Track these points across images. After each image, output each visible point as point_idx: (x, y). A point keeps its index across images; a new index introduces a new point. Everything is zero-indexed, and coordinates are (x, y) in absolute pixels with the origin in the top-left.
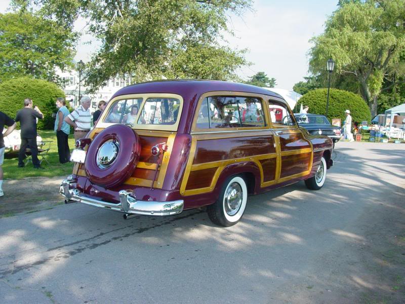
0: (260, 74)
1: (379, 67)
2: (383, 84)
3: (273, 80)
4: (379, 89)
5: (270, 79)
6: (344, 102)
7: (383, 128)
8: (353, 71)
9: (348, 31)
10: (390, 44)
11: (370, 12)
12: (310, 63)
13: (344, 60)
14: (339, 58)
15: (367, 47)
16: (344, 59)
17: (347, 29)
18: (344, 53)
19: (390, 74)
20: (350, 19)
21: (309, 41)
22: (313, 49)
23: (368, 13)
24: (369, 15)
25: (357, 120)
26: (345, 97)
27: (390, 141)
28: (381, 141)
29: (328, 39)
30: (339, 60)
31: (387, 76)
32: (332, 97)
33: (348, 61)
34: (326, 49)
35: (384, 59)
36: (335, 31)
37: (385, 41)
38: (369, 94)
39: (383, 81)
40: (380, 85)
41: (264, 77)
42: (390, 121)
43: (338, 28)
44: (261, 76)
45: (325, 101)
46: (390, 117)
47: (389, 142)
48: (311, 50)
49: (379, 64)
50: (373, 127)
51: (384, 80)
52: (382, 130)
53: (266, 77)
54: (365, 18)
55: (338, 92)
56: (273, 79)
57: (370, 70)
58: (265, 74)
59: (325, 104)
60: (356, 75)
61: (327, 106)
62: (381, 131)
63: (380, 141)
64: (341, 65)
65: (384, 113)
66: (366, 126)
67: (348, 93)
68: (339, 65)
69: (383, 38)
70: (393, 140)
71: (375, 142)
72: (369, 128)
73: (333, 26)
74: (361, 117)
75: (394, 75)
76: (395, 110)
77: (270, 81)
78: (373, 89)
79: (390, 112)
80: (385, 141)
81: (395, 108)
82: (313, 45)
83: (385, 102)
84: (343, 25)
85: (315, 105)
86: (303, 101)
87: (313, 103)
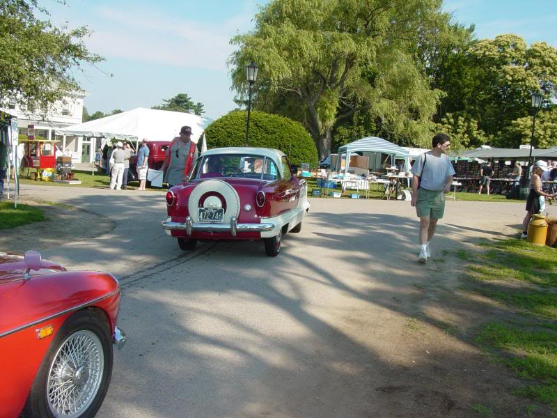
0: (180, 96)
1: (333, 85)
2: (338, 109)
3: (200, 106)
4: (333, 116)
5: (195, 104)
6: (275, 133)
7: (334, 175)
8: (296, 89)
9: (289, 28)
10: (347, 51)
11: (320, 5)
12: (234, 76)
13: (282, 71)
14: (274, 68)
15: (315, 53)
16: (281, 69)
17: (288, 26)
18: (283, 62)
19: (350, 96)
20: (291, 11)
21: (231, 42)
22: (238, 54)
23: (317, 5)
24: (318, 8)
25: (294, 161)
26: (276, 126)
27: (344, 194)
28: (331, 195)
29: (258, 40)
30: (274, 72)
31: (344, 100)
32: (256, 125)
33: (288, 74)
34: (256, 54)
35: (340, 75)
36: (270, 28)
37: (340, 46)
38: (320, 123)
39: (338, 105)
40: (335, 112)
41: (186, 101)
42: (345, 164)
43: (275, 24)
44: (183, 100)
45: (244, 131)
46: (345, 158)
47: (342, 196)
48: (235, 55)
49: (333, 80)
50: (319, 174)
51: (341, 104)
52: (333, 177)
53: (190, 100)
54: (313, 12)
55: (266, 117)
56: (199, 104)
57: (321, 89)
58: (188, 97)
59: (245, 134)
60: (300, 94)
61: (247, 139)
62: (330, 179)
63: (329, 195)
64: (276, 79)
65: (336, 152)
66: (308, 172)
67: (282, 119)
68: (274, 79)
69: (337, 42)
70: (348, 193)
71: (320, 197)
72: (313, 174)
73: (267, 21)
74: (301, 157)
75: (355, 99)
76: (352, 148)
77: (195, 106)
78: (325, 116)
79: (344, 151)
80: (337, 195)
81: (351, 144)
82: (237, 48)
83: (345, 138)
84: (281, 19)
85: (229, 136)
86: (211, 131)
87: (225, 133)
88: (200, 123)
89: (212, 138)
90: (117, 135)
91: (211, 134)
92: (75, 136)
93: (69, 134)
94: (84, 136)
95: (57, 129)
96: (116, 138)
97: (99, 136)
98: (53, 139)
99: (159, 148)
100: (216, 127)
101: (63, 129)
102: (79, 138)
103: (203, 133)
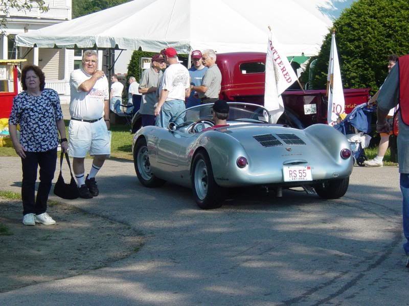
85: (389, 36)
86: (349, 25)
87: (382, 29)
88: (328, 7)
89: (351, 41)
90: (146, 42)
91: (348, 33)
92: (56, 47)
93: (45, 44)
94: (76, 47)
95: (19, 33)
96: (144, 50)
97: (108, 45)
98: (11, 56)
99: (236, 67)
100: (359, 16)
101: (31, 33)
102: (67, 51)
103: (332, 32)
